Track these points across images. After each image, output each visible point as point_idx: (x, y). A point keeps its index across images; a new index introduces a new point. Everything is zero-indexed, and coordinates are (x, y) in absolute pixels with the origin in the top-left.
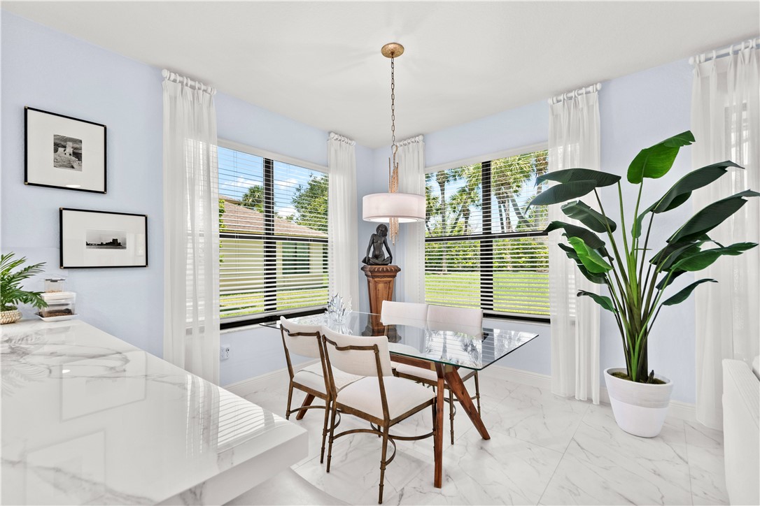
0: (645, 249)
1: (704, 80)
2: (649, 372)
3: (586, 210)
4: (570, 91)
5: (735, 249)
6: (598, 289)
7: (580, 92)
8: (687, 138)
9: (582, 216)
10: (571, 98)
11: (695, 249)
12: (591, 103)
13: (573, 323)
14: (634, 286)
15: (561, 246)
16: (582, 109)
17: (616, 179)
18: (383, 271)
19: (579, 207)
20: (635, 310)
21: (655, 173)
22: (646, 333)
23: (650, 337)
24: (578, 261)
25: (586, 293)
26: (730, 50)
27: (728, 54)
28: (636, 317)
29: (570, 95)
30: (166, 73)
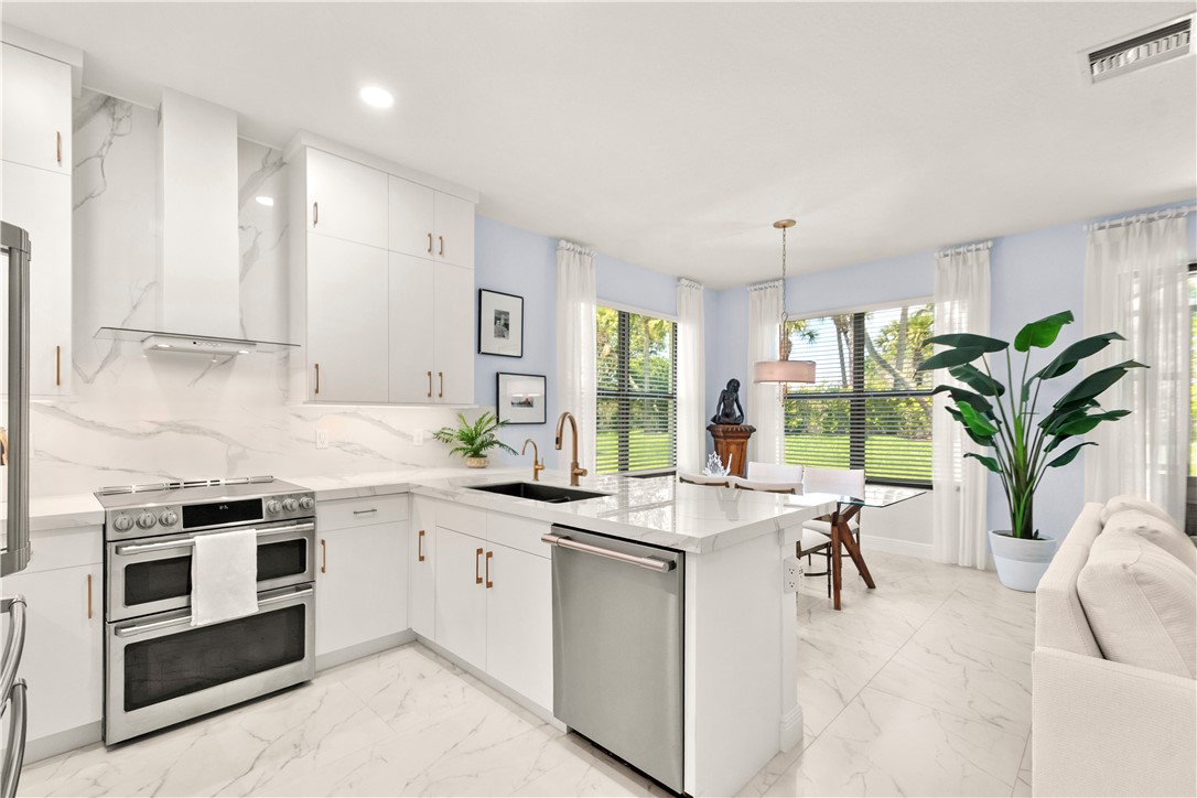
0: (1032, 413)
1: (1098, 248)
2: (1034, 531)
3: (974, 372)
4: (959, 246)
5: (1113, 416)
6: (984, 451)
7: (970, 248)
8: (1067, 317)
9: (970, 379)
10: (959, 253)
11: (1082, 414)
12: (981, 261)
13: (958, 489)
14: (1020, 449)
15: (948, 408)
16: (972, 266)
17: (1003, 345)
18: (732, 431)
19: (967, 369)
20: (1021, 472)
21: (1042, 343)
22: (1031, 492)
23: (1034, 496)
24: (965, 424)
25: (972, 455)
26: (1122, 221)
27: (1119, 225)
28: (1022, 478)
29: (958, 250)
30: (563, 243)
